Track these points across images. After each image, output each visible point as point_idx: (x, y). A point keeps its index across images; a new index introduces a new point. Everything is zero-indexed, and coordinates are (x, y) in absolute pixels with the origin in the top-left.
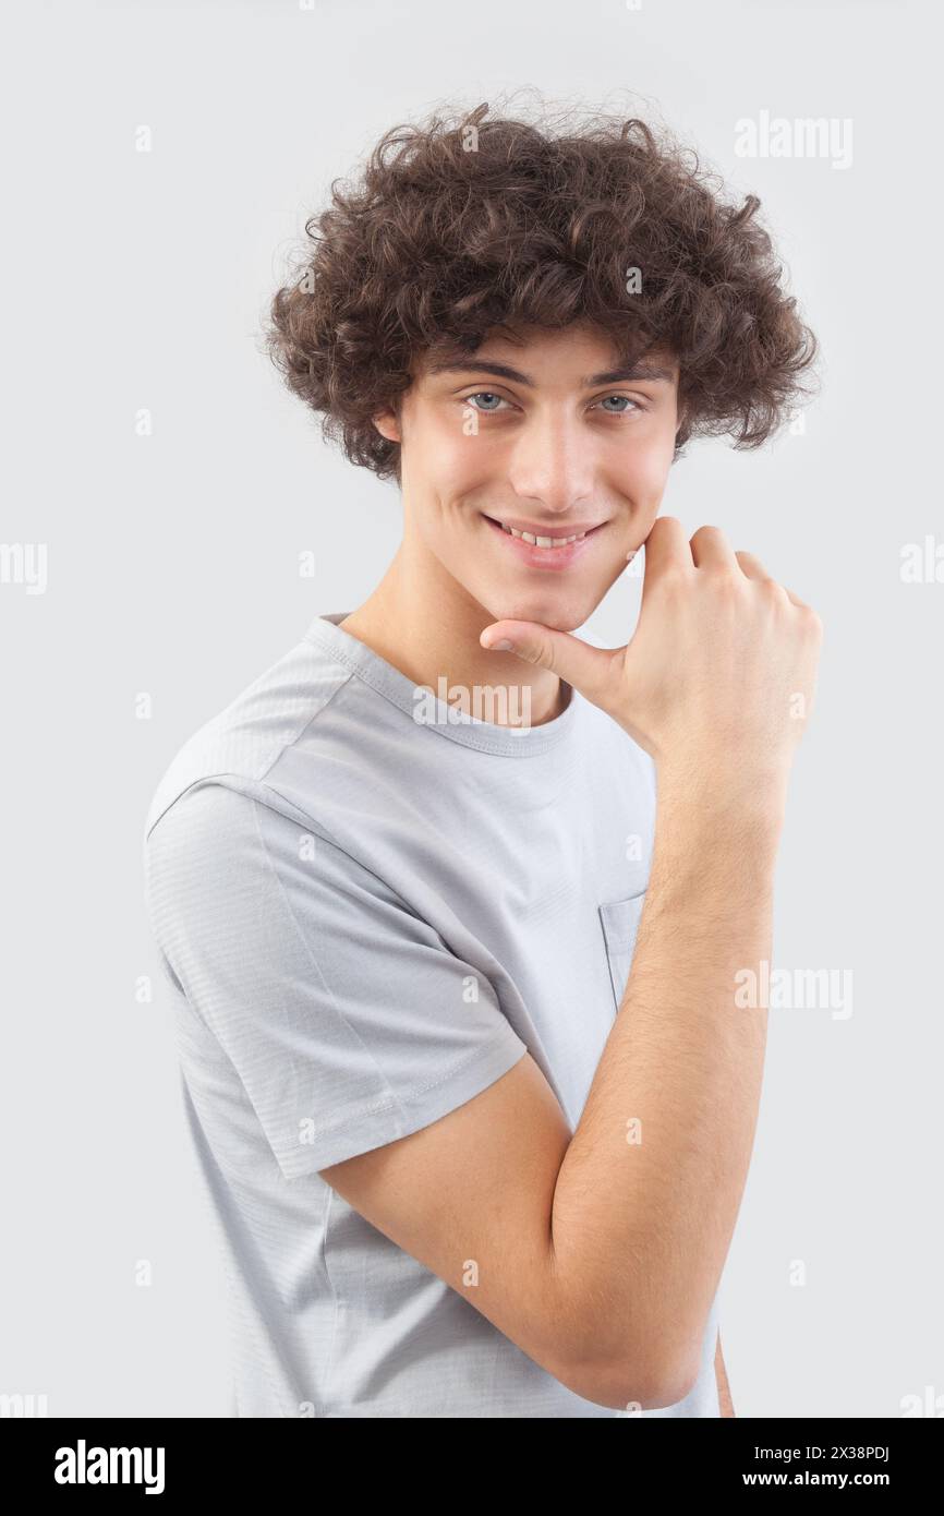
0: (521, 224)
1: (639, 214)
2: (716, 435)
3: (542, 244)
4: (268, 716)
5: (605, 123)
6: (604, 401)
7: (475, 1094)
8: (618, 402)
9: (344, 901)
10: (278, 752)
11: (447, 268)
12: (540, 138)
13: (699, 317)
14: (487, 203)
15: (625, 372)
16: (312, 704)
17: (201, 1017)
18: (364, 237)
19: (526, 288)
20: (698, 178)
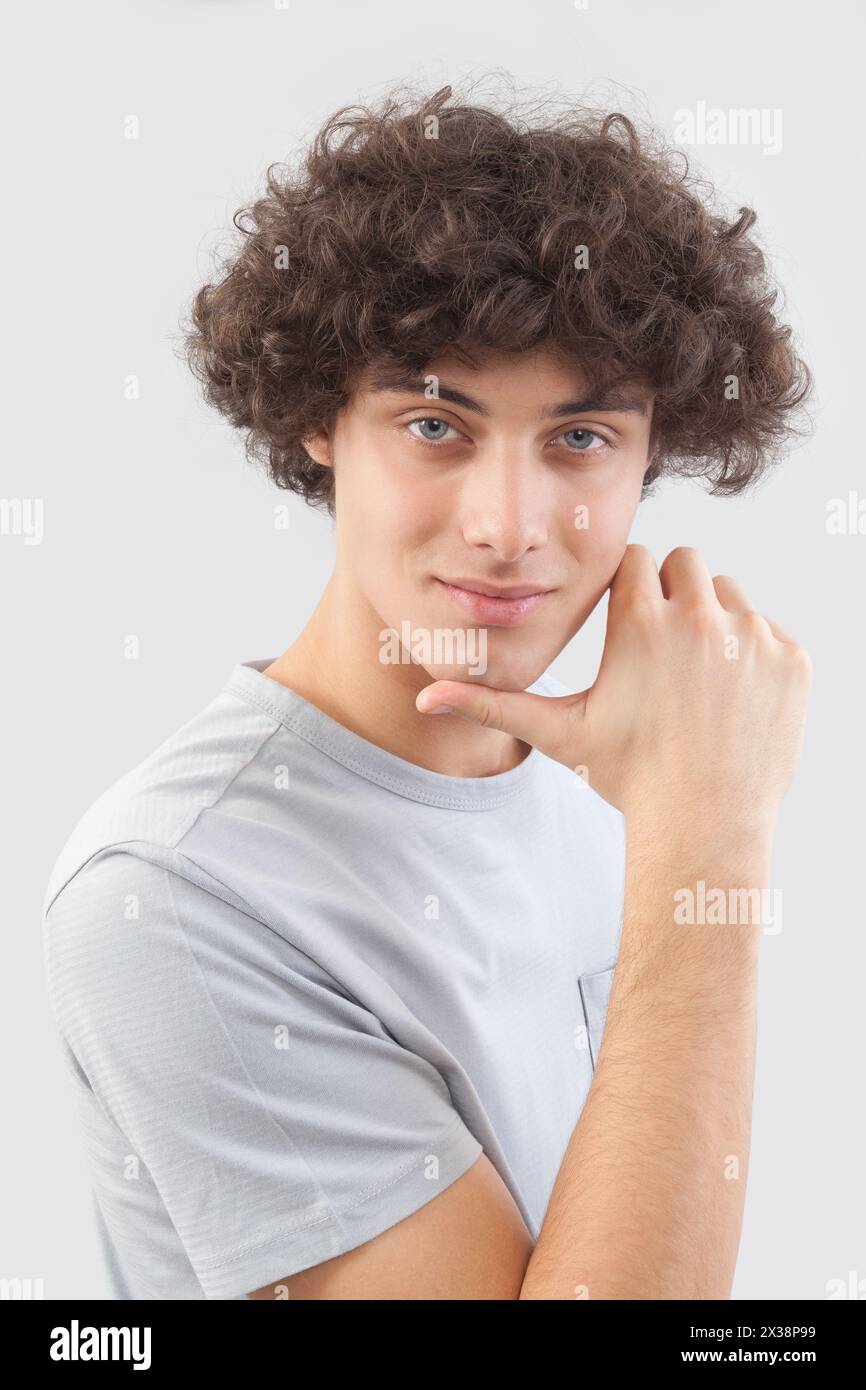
0: (483, 231)
1: (619, 225)
2: (689, 476)
3: (505, 256)
4: (185, 775)
5: (583, 116)
6: (566, 434)
7: (423, 1203)
8: (582, 436)
9: (271, 985)
10: (196, 815)
11: (393, 277)
12: (510, 131)
13: (683, 349)
14: (444, 204)
15: (595, 400)
16: (236, 759)
17: (112, 1117)
18: (301, 234)
19: (485, 305)
20: (686, 183)
